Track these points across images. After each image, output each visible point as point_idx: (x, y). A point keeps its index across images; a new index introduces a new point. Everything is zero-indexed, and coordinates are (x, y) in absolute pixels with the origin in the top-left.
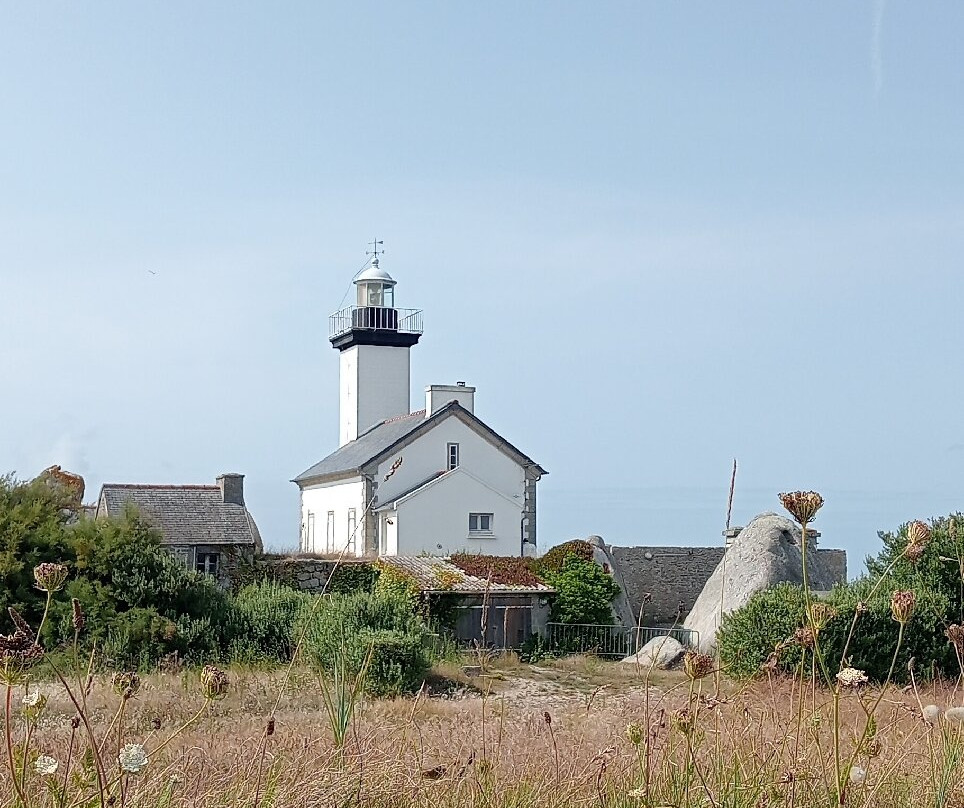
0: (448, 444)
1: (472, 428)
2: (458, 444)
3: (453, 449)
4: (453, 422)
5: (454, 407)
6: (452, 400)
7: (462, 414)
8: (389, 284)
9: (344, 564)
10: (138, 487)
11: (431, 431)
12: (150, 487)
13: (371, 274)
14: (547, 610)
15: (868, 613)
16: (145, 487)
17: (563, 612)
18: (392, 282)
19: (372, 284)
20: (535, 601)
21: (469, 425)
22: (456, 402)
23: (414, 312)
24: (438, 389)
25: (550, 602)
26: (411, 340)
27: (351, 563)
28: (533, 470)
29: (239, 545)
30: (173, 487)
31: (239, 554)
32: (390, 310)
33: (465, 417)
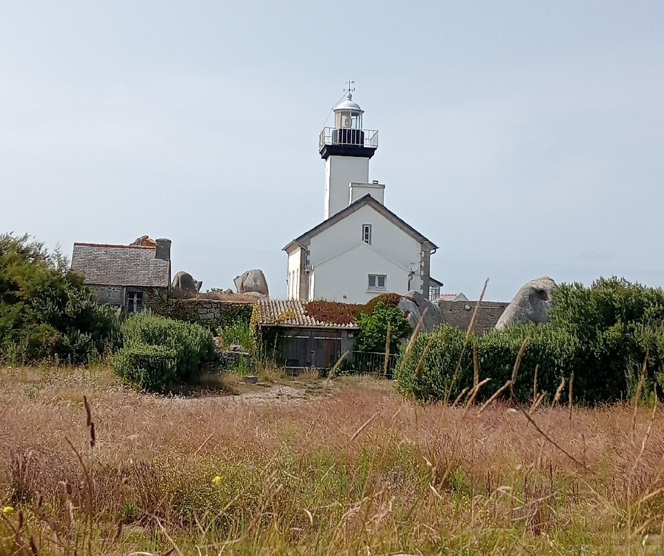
0: (363, 225)
1: (382, 214)
2: (371, 225)
3: (367, 228)
4: (367, 209)
5: (368, 199)
6: (366, 194)
7: (373, 204)
8: (357, 113)
9: (233, 304)
10: (98, 246)
11: (350, 215)
12: (106, 246)
13: (345, 105)
14: (353, 342)
15: (508, 349)
16: (102, 246)
17: (362, 343)
18: (360, 111)
19: (344, 112)
20: (344, 334)
21: (379, 212)
22: (369, 195)
23: (375, 132)
24: (356, 185)
25: (355, 335)
26: (369, 153)
27: (238, 304)
28: (428, 246)
29: (157, 287)
30: (122, 247)
31: (157, 293)
32: (358, 131)
33: (376, 206)
